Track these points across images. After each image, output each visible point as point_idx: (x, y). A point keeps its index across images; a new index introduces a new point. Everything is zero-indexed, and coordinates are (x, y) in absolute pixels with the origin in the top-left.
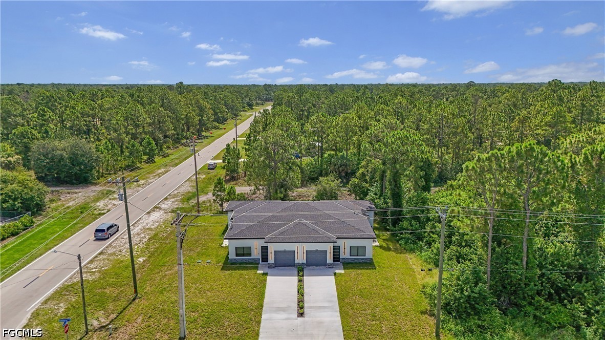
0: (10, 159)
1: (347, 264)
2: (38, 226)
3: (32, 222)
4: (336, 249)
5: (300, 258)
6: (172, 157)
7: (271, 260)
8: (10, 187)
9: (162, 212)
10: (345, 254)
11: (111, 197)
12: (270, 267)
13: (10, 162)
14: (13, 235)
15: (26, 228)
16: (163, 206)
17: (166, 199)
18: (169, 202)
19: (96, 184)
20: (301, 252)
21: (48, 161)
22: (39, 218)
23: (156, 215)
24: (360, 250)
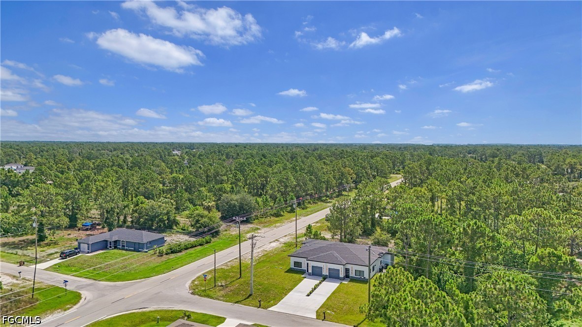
0: (209, 204)
1: (353, 280)
2: (213, 242)
3: (211, 240)
4: (347, 270)
5: (325, 272)
6: (308, 209)
7: (310, 271)
8: (204, 220)
9: (278, 243)
10: (352, 274)
11: (256, 232)
12: (309, 274)
13: (209, 206)
14: (201, 245)
15: (207, 243)
16: (281, 240)
17: (286, 236)
18: (286, 238)
19: (252, 223)
20: (326, 268)
21: (228, 207)
22: (215, 239)
23: (274, 245)
24: (361, 273)
